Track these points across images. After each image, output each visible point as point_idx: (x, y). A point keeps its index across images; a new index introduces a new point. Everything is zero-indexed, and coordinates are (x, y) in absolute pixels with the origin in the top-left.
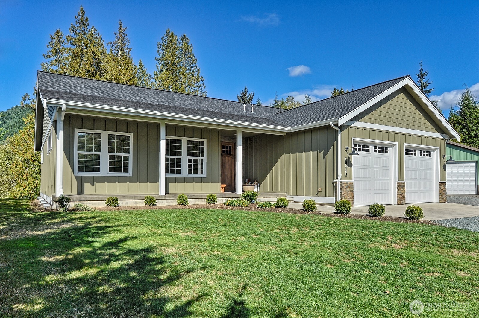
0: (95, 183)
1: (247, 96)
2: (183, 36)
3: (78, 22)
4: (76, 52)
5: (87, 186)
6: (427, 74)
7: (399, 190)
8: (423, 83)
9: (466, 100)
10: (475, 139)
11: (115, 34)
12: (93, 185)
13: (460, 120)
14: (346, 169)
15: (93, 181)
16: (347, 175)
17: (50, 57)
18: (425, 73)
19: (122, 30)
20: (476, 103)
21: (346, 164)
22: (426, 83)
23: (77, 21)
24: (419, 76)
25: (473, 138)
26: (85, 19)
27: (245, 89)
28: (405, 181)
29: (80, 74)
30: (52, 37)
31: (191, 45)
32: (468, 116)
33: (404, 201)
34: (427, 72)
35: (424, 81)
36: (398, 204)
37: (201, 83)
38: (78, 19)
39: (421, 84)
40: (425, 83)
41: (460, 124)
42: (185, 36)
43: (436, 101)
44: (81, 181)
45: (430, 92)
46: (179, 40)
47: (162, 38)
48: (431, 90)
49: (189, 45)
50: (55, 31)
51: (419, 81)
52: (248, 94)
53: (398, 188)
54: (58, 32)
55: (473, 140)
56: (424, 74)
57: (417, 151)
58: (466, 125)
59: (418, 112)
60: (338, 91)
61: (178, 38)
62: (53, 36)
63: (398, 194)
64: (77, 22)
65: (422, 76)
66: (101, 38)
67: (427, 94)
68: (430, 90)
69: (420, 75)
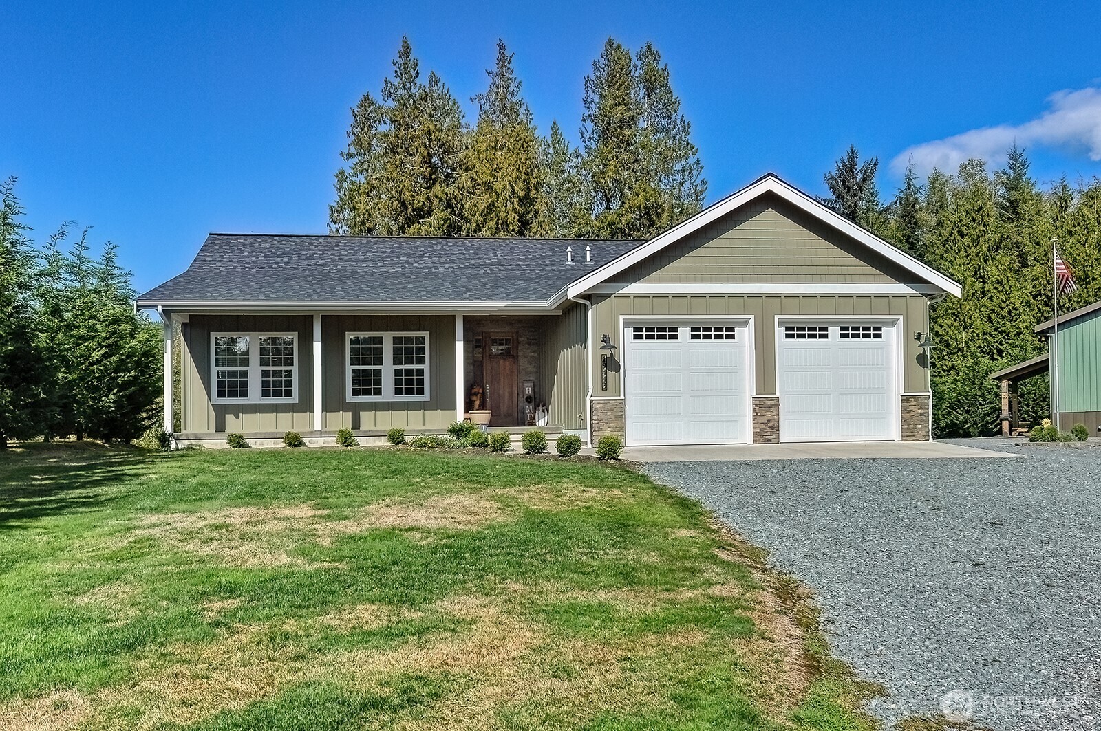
0: (241, 414)
1: (856, 172)
2: (645, 49)
3: (399, 72)
4: (392, 139)
5: (230, 418)
7: (757, 413)
11: (489, 73)
12: (238, 417)
14: (604, 376)
15: (238, 411)
16: (606, 387)
17: (351, 155)
19: (504, 62)
21: (606, 366)
23: (398, 70)
26: (412, 63)
27: (850, 151)
28: (777, 395)
29: (399, 187)
30: (353, 112)
31: (666, 67)
33: (774, 437)
36: (755, 442)
37: (692, 160)
38: (397, 65)
42: (649, 48)
44: (221, 411)
46: (634, 60)
47: (594, 64)
49: (660, 66)
50: (360, 98)
52: (859, 166)
53: (754, 410)
54: (365, 100)
57: (829, 328)
59: (824, 243)
61: (633, 55)
62: (356, 109)
63: (755, 422)
64: (396, 72)
66: (450, 96)
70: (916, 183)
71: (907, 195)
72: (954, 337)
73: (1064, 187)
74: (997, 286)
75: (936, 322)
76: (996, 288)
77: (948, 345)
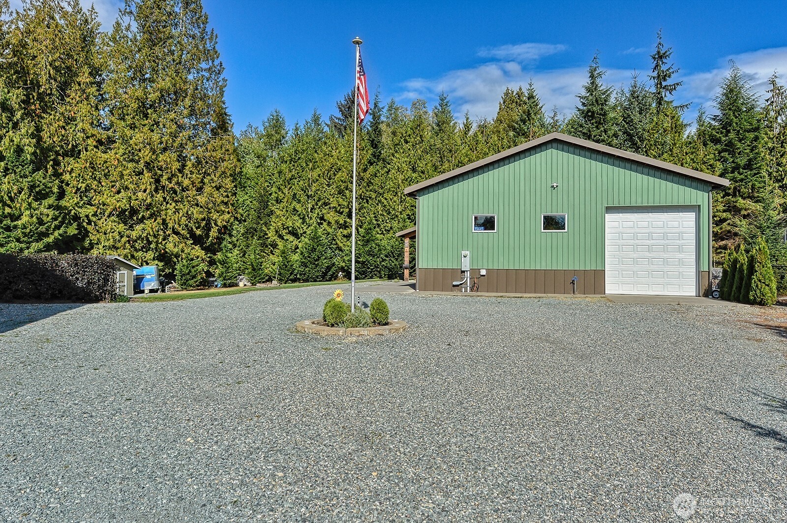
6: (670, 54)
8: (663, 72)
9: (731, 91)
10: (746, 173)
13: (718, 133)
18: (665, 52)
20: (753, 98)
22: (668, 70)
24: (654, 58)
25: (741, 170)
32: (734, 124)
34: (671, 51)
35: (664, 68)
39: (658, 73)
40: (665, 70)
41: (716, 141)
43: (686, 106)
45: (675, 89)
48: (678, 84)
51: (655, 68)
55: (742, 174)
56: (664, 54)
58: (730, 144)
60: (513, 92)
65: (661, 57)
67: (670, 93)
68: (674, 85)
69: (657, 56)
70: (380, 105)
71: (374, 112)
72: (393, 207)
73: (467, 119)
74: (421, 174)
75: (383, 197)
76: (420, 176)
77: (389, 213)
